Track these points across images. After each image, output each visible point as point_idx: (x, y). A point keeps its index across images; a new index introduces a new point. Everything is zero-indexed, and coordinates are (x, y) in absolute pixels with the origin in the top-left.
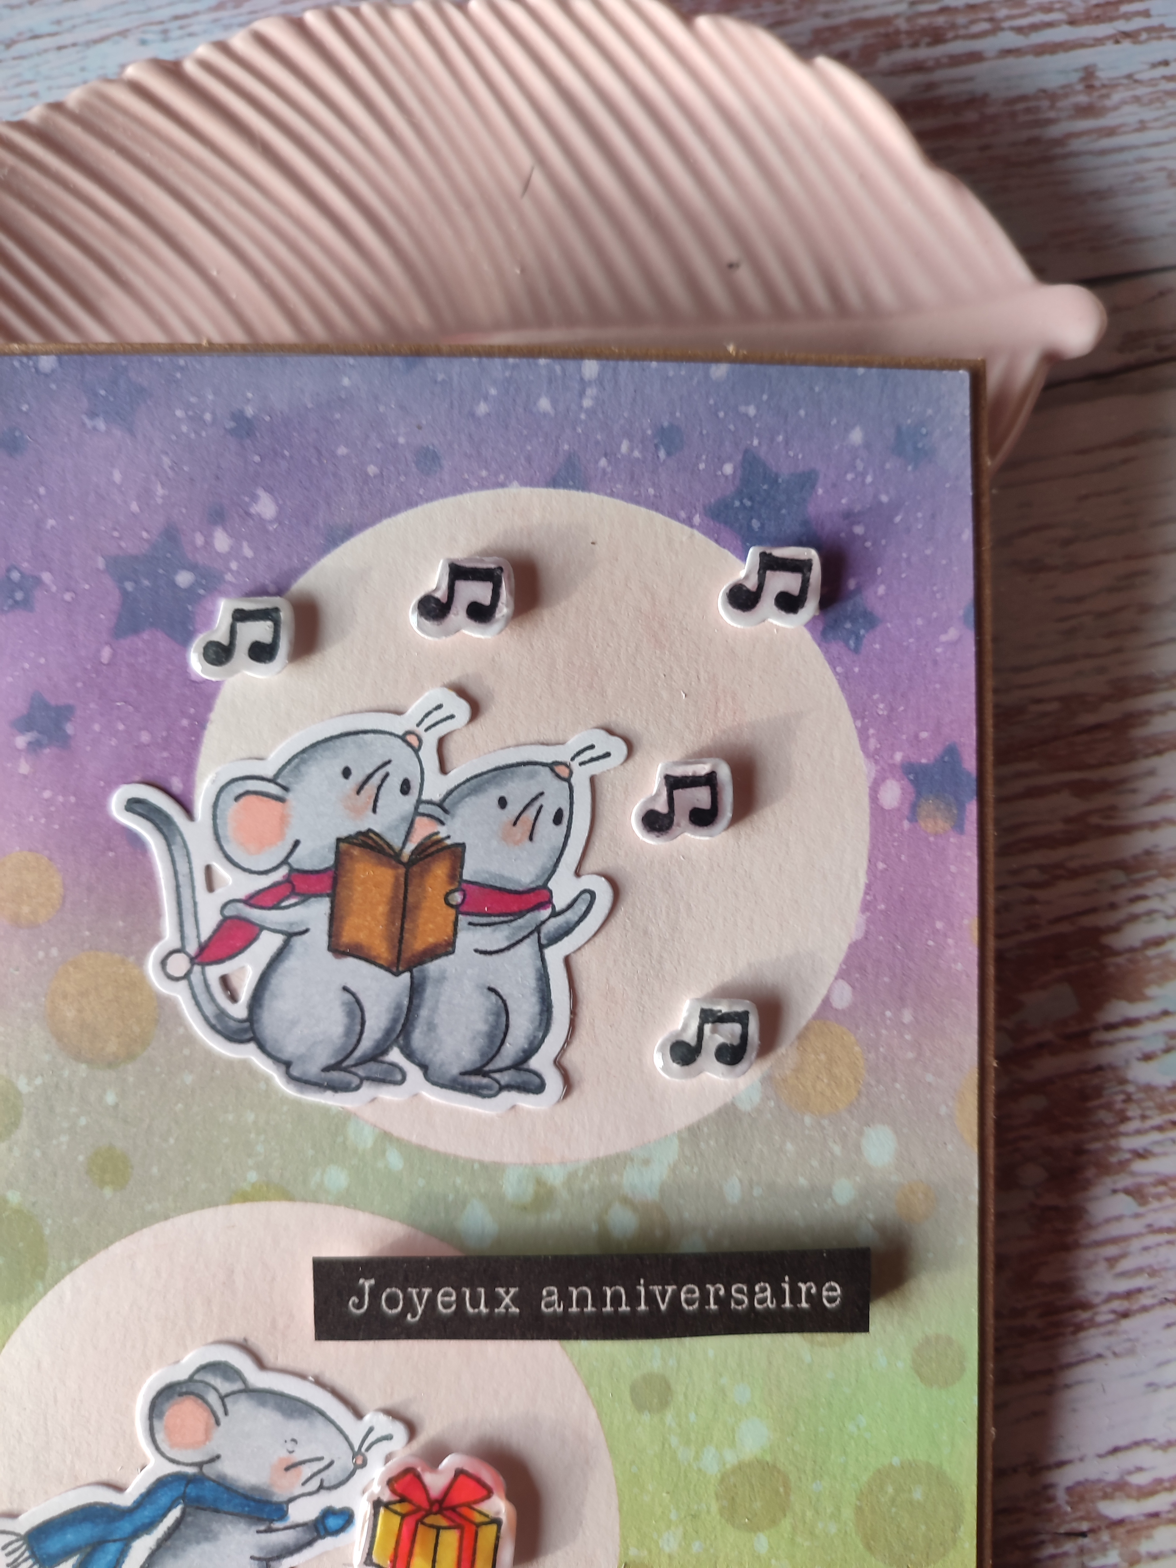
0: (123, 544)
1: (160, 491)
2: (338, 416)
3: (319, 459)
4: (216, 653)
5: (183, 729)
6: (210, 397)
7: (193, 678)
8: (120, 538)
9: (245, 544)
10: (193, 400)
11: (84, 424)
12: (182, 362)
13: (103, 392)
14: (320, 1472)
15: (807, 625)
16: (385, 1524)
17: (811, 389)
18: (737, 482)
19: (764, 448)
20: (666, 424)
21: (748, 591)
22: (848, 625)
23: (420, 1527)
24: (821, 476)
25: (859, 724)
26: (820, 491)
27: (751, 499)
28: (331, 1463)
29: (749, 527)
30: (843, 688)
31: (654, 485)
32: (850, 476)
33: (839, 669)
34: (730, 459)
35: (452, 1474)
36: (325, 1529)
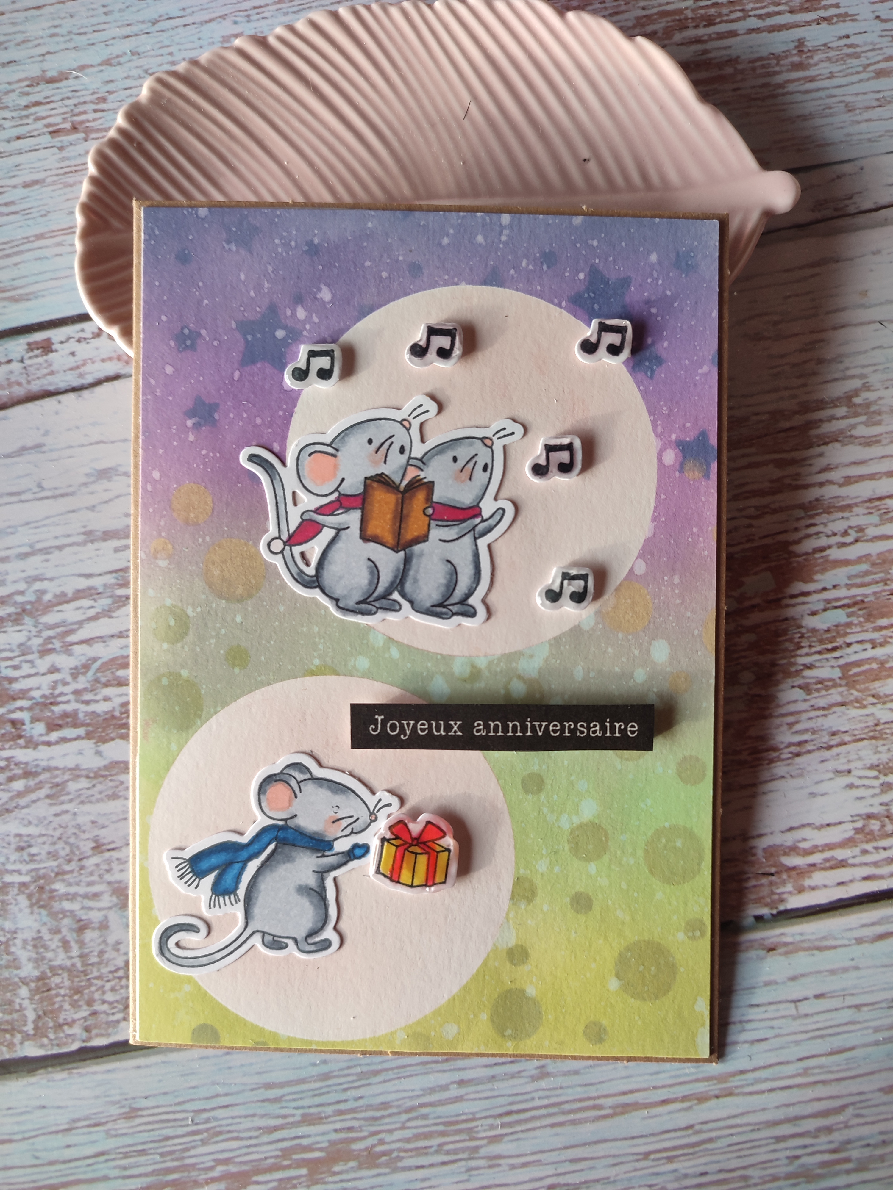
0: (246, 314)
1: (266, 285)
2: (365, 244)
3: (355, 268)
4: (299, 374)
5: (280, 416)
6: (294, 232)
7: (285, 388)
8: (244, 311)
9: (314, 315)
10: (285, 234)
11: (224, 247)
12: (278, 213)
13: (234, 229)
14: (351, 824)
15: (623, 363)
16: (387, 851)
17: (629, 230)
18: (586, 283)
19: (602, 264)
20: (547, 250)
21: (592, 343)
22: (647, 364)
23: (406, 853)
24: (633, 280)
25: (652, 418)
26: (633, 289)
27: (594, 293)
28: (358, 819)
29: (593, 308)
30: (643, 398)
31: (540, 285)
32: (649, 280)
33: (641, 388)
34: (582, 271)
35: (424, 824)
36: (354, 855)
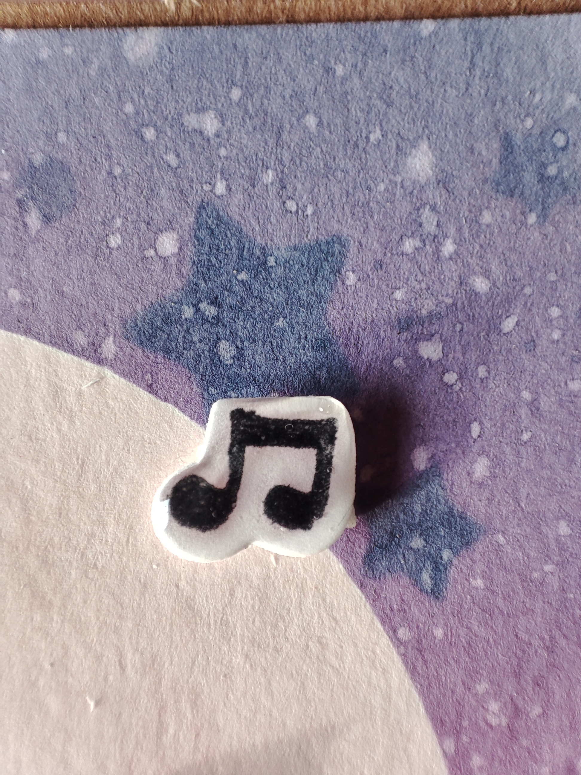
15: (333, 547)
18: (187, 269)
19: (239, 198)
20: (38, 159)
21: (210, 489)
22: (417, 543)
24: (353, 248)
30: (413, 671)
34: (170, 226)
